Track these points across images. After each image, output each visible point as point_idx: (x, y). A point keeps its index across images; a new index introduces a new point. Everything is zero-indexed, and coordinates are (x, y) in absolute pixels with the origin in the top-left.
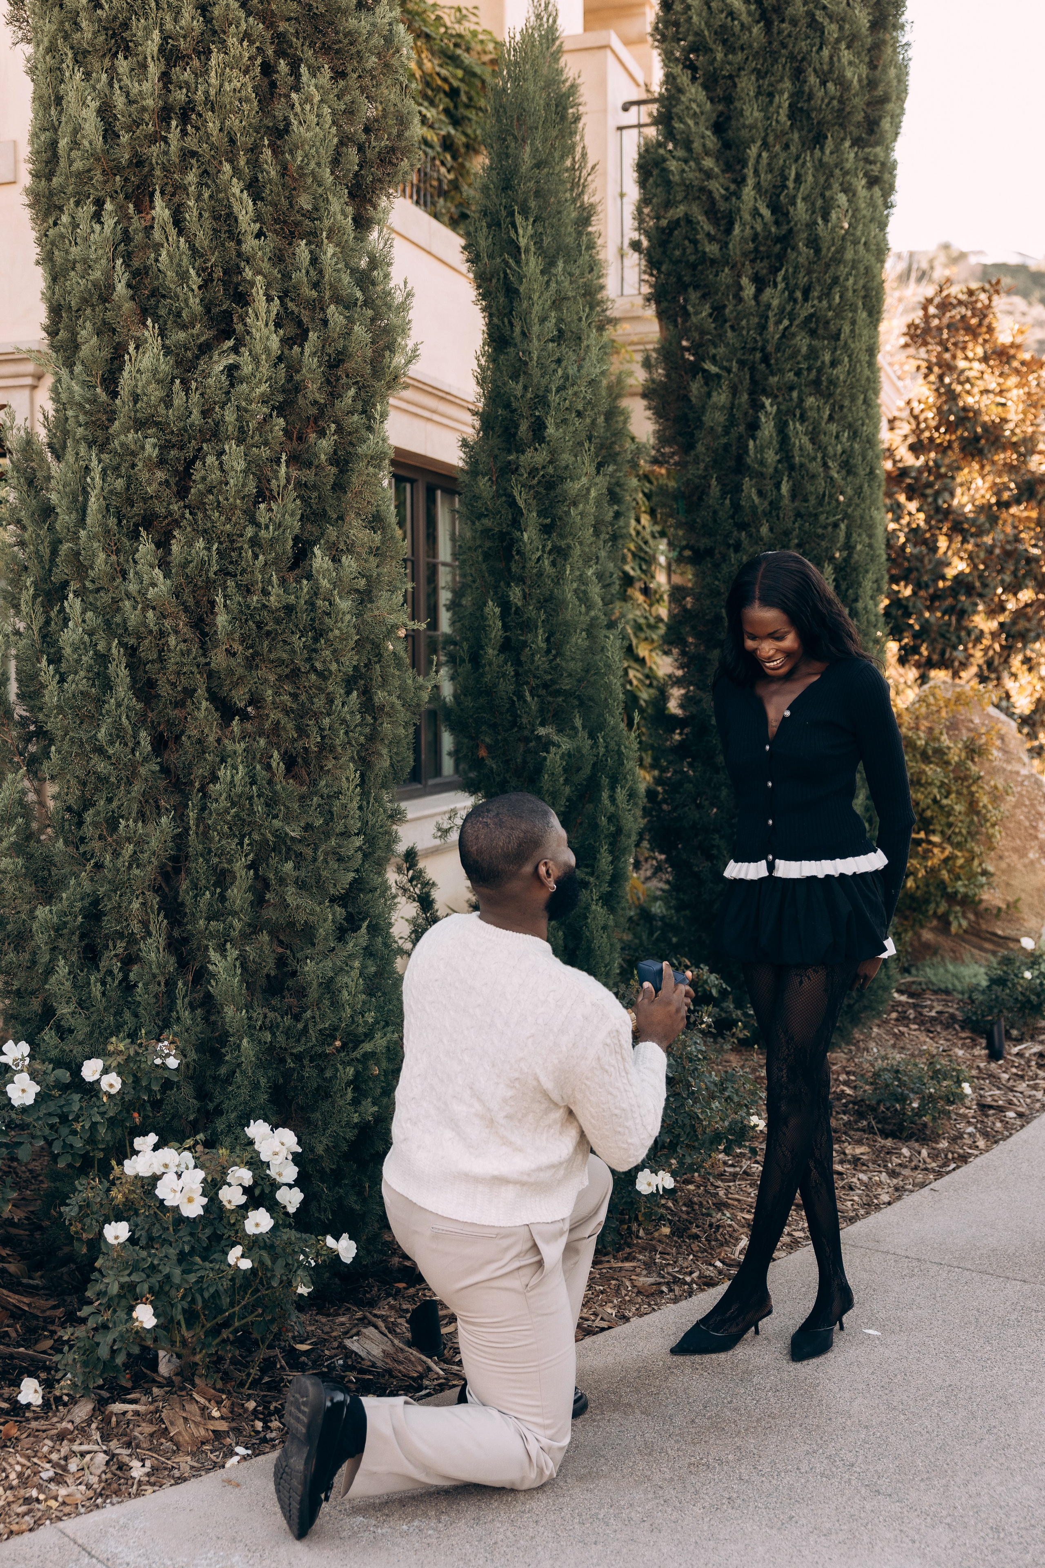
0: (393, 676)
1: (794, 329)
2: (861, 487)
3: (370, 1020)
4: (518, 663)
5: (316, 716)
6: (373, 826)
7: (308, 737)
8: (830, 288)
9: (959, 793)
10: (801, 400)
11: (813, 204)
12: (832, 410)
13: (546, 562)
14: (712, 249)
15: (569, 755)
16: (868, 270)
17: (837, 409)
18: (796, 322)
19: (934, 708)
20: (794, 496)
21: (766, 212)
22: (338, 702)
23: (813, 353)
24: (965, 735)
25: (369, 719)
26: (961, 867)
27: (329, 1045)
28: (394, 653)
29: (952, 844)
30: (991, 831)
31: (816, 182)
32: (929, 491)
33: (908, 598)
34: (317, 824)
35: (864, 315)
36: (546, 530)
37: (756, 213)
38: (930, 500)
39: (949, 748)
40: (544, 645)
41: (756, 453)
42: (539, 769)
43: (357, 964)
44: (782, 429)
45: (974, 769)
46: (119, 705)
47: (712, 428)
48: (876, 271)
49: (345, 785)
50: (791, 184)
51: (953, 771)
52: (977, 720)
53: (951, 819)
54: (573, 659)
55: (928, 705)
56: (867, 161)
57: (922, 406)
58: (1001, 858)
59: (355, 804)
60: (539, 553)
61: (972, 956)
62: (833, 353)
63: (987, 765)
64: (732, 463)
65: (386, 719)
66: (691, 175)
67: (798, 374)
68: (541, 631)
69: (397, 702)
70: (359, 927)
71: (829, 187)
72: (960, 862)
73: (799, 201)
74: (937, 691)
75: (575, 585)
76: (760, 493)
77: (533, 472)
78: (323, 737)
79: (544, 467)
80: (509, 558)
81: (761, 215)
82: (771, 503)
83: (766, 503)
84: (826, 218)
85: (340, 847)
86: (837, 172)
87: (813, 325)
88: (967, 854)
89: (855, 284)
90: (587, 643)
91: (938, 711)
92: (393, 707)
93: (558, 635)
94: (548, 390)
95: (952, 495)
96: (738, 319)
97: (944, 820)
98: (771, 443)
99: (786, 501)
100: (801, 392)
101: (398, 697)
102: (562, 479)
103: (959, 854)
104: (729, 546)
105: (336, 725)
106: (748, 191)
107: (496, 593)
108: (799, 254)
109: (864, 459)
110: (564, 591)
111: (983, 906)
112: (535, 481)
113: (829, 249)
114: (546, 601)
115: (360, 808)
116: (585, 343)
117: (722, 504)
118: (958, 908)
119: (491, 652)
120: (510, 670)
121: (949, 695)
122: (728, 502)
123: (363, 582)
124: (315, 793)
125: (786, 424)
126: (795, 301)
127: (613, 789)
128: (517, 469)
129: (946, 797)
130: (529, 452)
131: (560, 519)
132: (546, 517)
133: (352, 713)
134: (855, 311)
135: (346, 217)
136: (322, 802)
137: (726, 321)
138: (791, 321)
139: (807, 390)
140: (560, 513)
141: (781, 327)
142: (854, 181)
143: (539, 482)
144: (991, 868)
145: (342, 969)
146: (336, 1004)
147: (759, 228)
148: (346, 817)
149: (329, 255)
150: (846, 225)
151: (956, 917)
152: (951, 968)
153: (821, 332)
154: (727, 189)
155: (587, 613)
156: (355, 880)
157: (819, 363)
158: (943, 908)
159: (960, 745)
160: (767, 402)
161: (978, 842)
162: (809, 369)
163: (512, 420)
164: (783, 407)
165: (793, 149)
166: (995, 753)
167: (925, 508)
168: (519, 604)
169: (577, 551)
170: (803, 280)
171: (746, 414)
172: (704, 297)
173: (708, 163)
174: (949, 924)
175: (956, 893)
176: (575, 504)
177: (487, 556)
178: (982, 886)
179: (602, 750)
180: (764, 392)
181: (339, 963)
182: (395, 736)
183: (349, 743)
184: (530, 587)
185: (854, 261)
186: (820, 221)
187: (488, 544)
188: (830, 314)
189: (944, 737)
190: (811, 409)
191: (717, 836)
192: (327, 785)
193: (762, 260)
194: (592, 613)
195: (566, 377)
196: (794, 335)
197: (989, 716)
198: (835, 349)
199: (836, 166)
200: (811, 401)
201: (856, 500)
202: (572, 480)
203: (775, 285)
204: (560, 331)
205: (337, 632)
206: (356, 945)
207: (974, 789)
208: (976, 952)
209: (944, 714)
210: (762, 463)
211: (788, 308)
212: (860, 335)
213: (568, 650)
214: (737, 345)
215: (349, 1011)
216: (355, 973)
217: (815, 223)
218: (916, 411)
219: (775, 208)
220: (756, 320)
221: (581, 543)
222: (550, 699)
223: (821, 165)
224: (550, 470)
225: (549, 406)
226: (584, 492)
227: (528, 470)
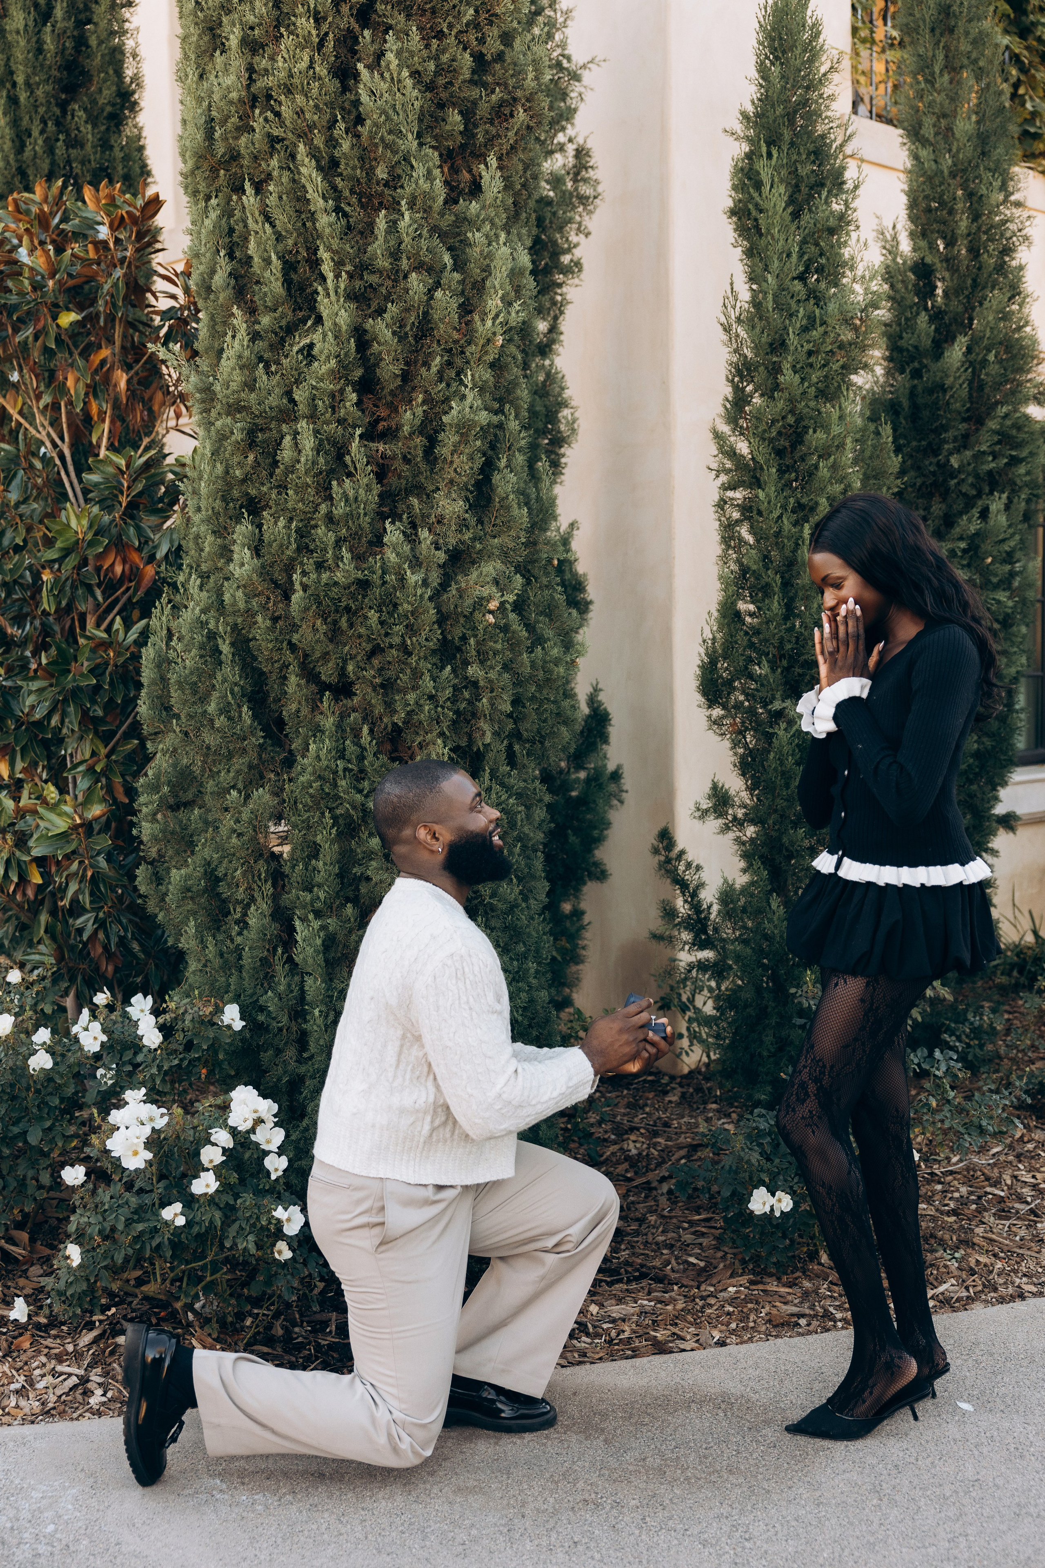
7: (395, 712)
46: (225, 680)
65: (486, 695)
112: (774, 435)
114: (791, 564)
133: (442, 688)
143: (780, 434)
224: (791, 419)
225: (788, 351)
226: (837, 442)
227: (765, 422)
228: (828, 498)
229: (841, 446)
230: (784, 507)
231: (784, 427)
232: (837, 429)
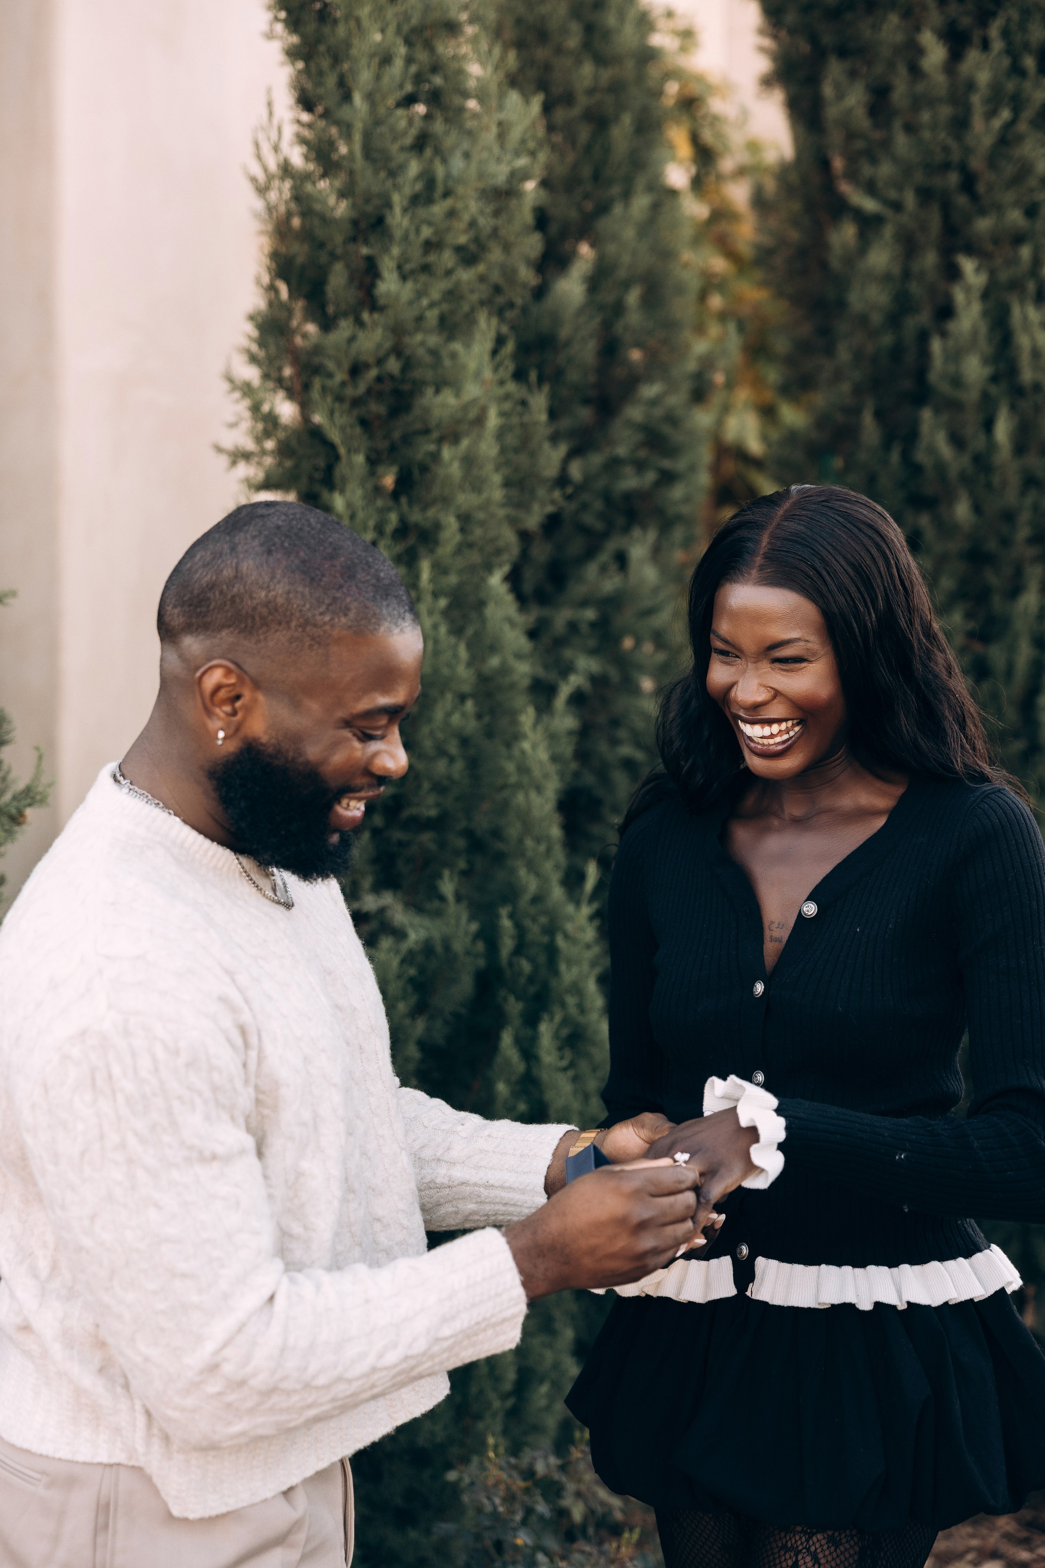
15: (428, 948)
41: (945, 361)
47: (862, 316)
54: (442, 752)
76: (955, 440)
77: (356, 369)
79: (380, 362)
82: (974, 460)
83: (966, 459)
90: (476, 722)
94: (389, 205)
98: (973, 343)
102: (418, 387)
112: (361, 391)
117: (884, 461)
122: (893, 456)
127: (531, 1020)
131: (424, 469)
143: (373, 391)
160: (969, 266)
169: (452, 535)
176: (455, 438)
194: (494, 662)
195: (429, 180)
210: (957, 381)
224: (393, 365)
225: (391, 237)
226: (472, 414)
227: (346, 366)
228: (459, 517)
229: (480, 421)
230: (379, 529)
231: (379, 379)
232: (472, 391)
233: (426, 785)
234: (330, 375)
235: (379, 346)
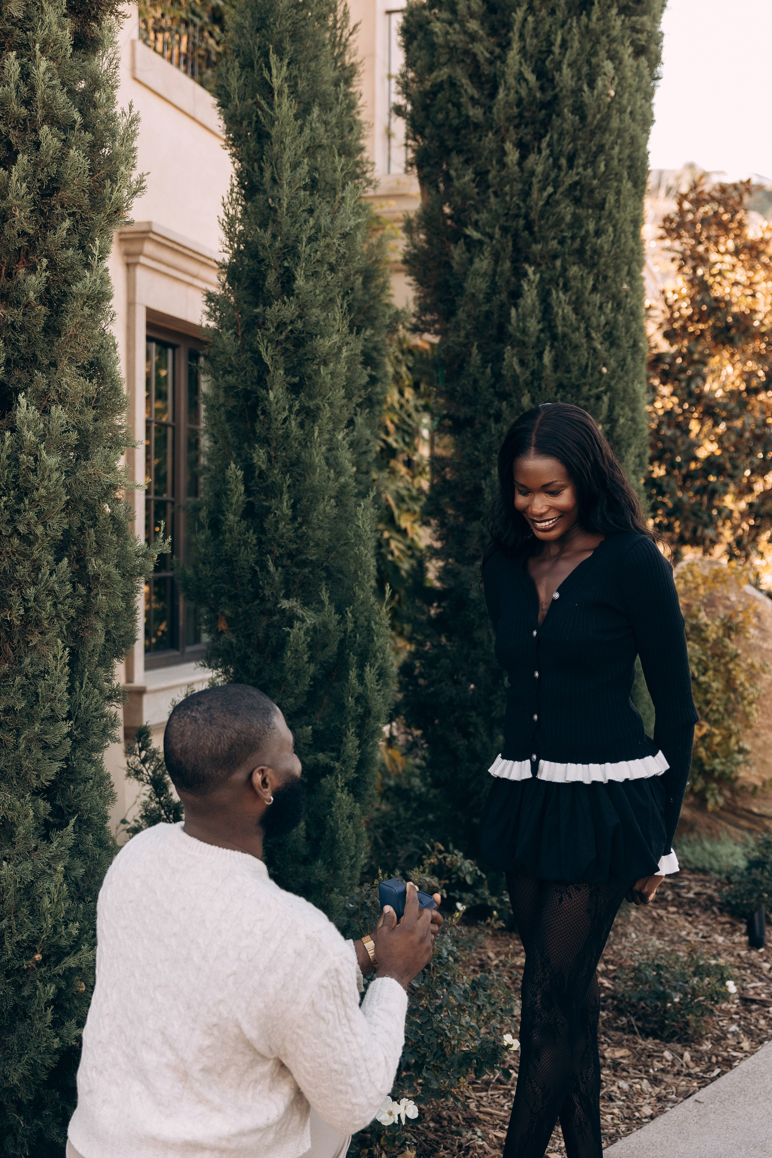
0: (111, 543)
1: (558, 196)
2: (624, 360)
3: (75, 932)
4: (261, 530)
5: (20, 585)
6: (87, 709)
7: (10, 608)
8: (596, 155)
9: (716, 670)
10: (564, 269)
11: (579, 70)
12: (596, 280)
13: (293, 423)
14: (475, 113)
15: (315, 629)
16: (634, 139)
17: (601, 278)
18: (561, 189)
19: (693, 585)
20: (556, 365)
21: (531, 78)
22: (46, 570)
23: (577, 222)
24: (722, 612)
25: (82, 589)
26: (719, 744)
27: (28, 958)
28: (113, 518)
29: (709, 721)
30: (748, 709)
31: (582, 49)
32: (682, 376)
33: (661, 478)
34: (18, 707)
35: (630, 185)
36: (294, 389)
37: (520, 77)
38: (683, 384)
39: (707, 625)
40: (288, 512)
41: (518, 321)
42: (282, 644)
43: (60, 868)
44: (544, 297)
45: (732, 647)
47: (473, 295)
48: (641, 141)
49: (52, 663)
50: (556, 50)
51: (711, 648)
52: (733, 598)
53: (709, 696)
54: (320, 527)
55: (686, 582)
56: (634, 29)
57: (676, 297)
58: (757, 735)
59: (63, 686)
60: (286, 414)
61: (729, 833)
62: (597, 222)
63: (743, 642)
64: (493, 332)
65: (101, 591)
66: (455, 37)
67: (562, 242)
68: (286, 497)
69: (114, 571)
70: (67, 824)
71: (595, 54)
72: (717, 739)
73: (565, 67)
74: (696, 569)
75: (324, 448)
76: (522, 363)
77: (280, 326)
78: (27, 610)
79: (292, 322)
80: (254, 418)
81: (526, 80)
82: (533, 373)
83: (528, 373)
84: (592, 84)
85: (45, 733)
86: (604, 39)
87: (577, 193)
88: (724, 732)
89: (620, 153)
90: (336, 511)
91: (696, 588)
92: (109, 577)
93: (304, 502)
94: (298, 240)
95: (704, 380)
96: (502, 183)
97: (701, 697)
98: (533, 311)
99: (548, 371)
100: (564, 261)
101: (117, 566)
102: (312, 336)
103: (717, 732)
104: (489, 416)
105: (43, 597)
106: (513, 55)
107: (239, 455)
108: (564, 120)
109: (628, 330)
110: (311, 455)
111: (739, 783)
112: (282, 337)
113: (594, 116)
114: (292, 465)
115: (71, 690)
116: (340, 195)
117: (483, 373)
118: (714, 785)
119: (232, 518)
120: (252, 538)
121: (706, 572)
122: (488, 370)
123: (74, 436)
124: (19, 672)
125: (549, 293)
126: (560, 168)
127: (361, 667)
128: (264, 323)
129: (704, 674)
130: (277, 305)
131: (310, 378)
132: (294, 376)
133: (62, 583)
134: (620, 181)
135: (63, 28)
136: (26, 682)
137: (489, 187)
138: (556, 188)
139: (571, 259)
140: (309, 371)
141: (545, 194)
142: (620, 48)
143: (287, 338)
144: (747, 746)
145: (44, 872)
146: (35, 912)
147: (524, 93)
148: (52, 700)
149: (42, 69)
150: (612, 93)
151: (713, 795)
152: (707, 845)
153: (585, 200)
154: (491, 53)
155: (336, 479)
156: (63, 771)
157: (583, 232)
158: (700, 784)
159: (718, 622)
160: (530, 270)
161: (735, 720)
162: (573, 238)
163: (259, 271)
164: (546, 276)
165: (559, 15)
166: (752, 631)
167: (679, 392)
168: (264, 467)
169: (326, 413)
170: (568, 147)
171: (508, 282)
172: (467, 162)
173: (473, 25)
174: (705, 801)
175: (713, 771)
177: (230, 416)
178: (738, 764)
179: (350, 626)
180: (527, 260)
181: (40, 866)
182: (111, 609)
183: (58, 616)
184: (275, 449)
185: (619, 130)
186: (585, 88)
187: (232, 402)
188: (595, 182)
189: (702, 615)
190: (575, 278)
191: (473, 714)
192: (32, 664)
193: (526, 125)
194: (342, 480)
195: (318, 228)
196: (558, 203)
197: (745, 594)
198: (600, 218)
199: (603, 33)
200: (574, 270)
201: (619, 373)
202: (322, 337)
203: (540, 151)
204: (314, 181)
205: (42, 491)
206: (60, 845)
207: (731, 666)
208: (732, 829)
209: (702, 591)
210: (524, 331)
211: (553, 175)
212: (625, 206)
213: (315, 517)
214: (500, 211)
215: (50, 921)
216: (59, 878)
217: (581, 90)
218: (671, 301)
219: (541, 73)
220: (520, 186)
221: (331, 405)
222: (296, 570)
223: (587, 31)
225: (299, 257)
226: (336, 350)
227: (275, 324)
232: (336, 338)
233: (312, 544)
234: (268, 329)
235: (293, 314)
